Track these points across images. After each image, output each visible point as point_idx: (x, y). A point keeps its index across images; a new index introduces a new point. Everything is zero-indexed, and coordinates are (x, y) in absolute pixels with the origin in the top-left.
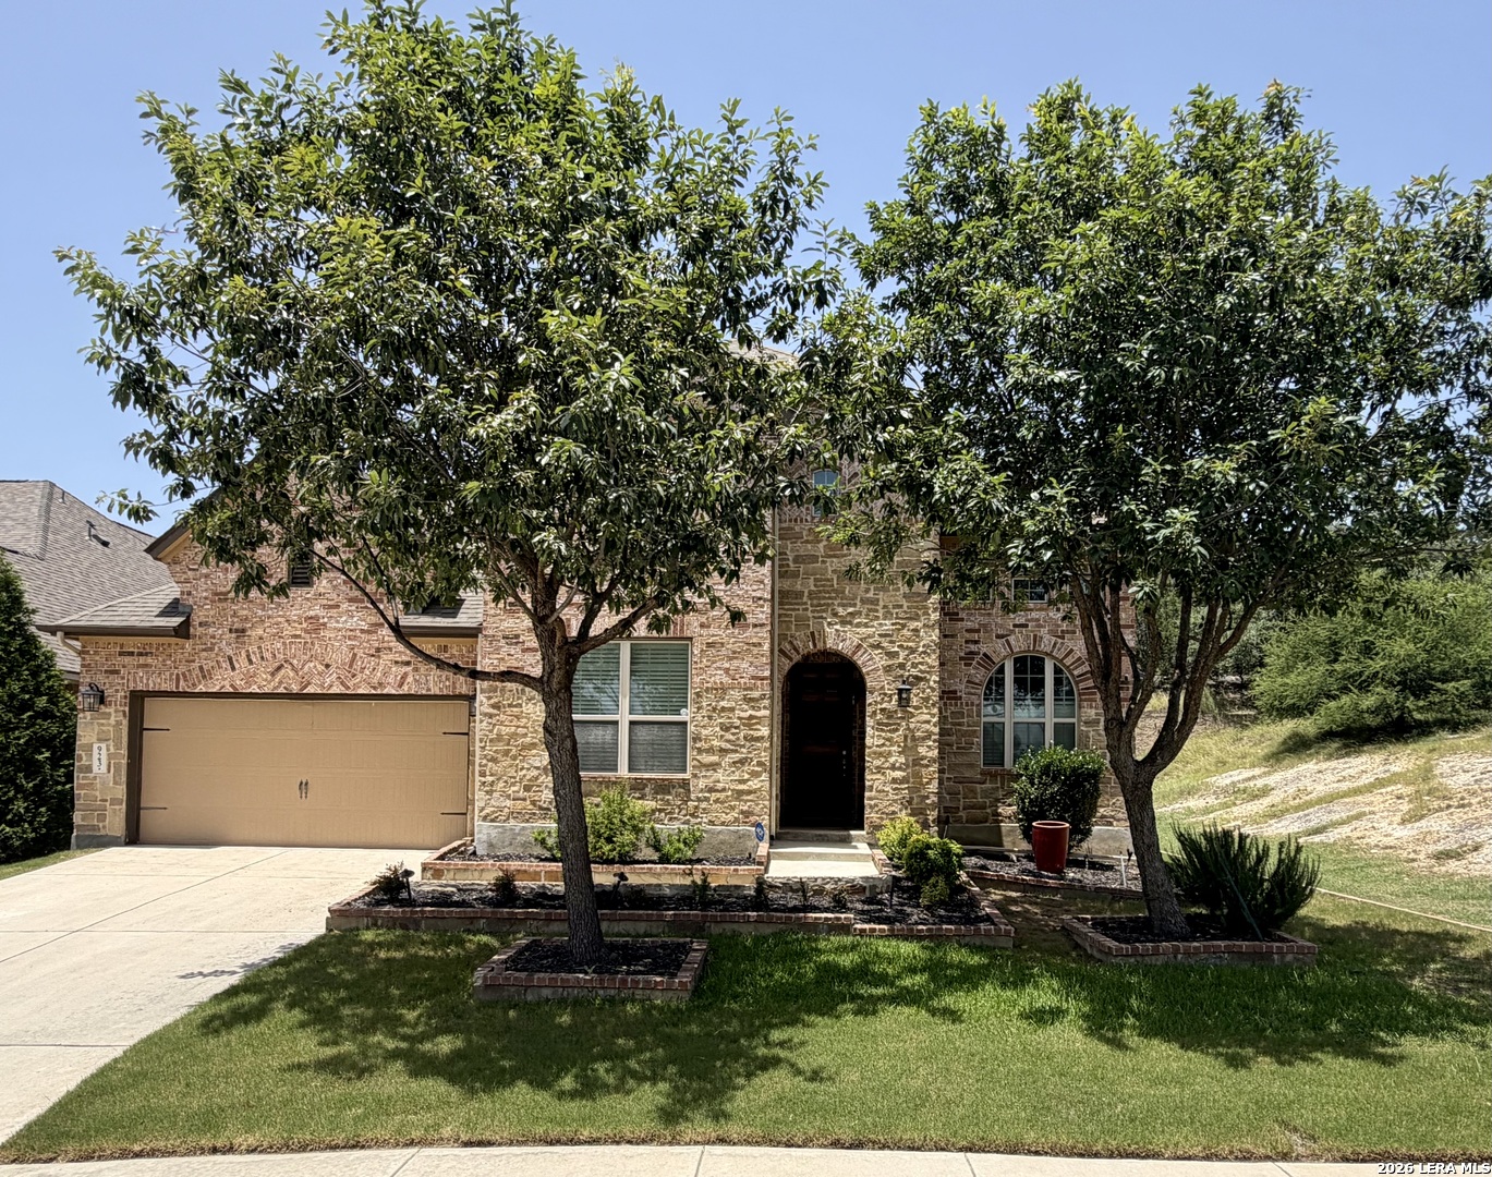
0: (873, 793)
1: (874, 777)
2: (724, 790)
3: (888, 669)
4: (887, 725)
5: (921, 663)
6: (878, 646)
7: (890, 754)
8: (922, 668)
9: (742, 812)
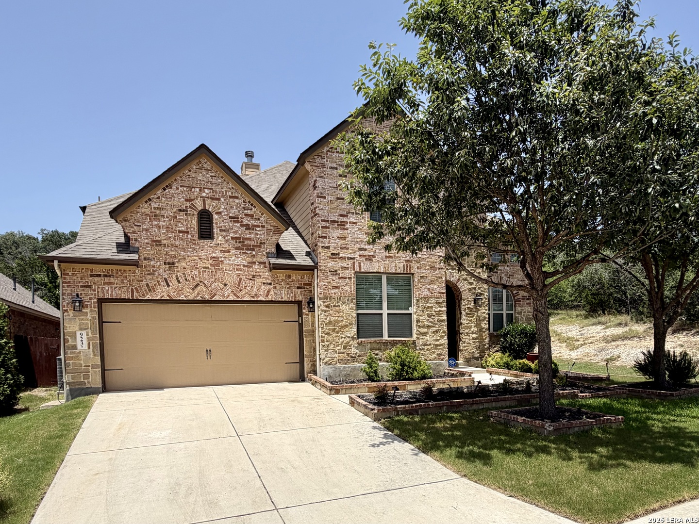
0: (466, 344)
1: (466, 337)
2: (430, 344)
3: (470, 290)
4: (470, 314)
6: (465, 280)
7: (471, 327)
8: (482, 289)
9: (438, 354)
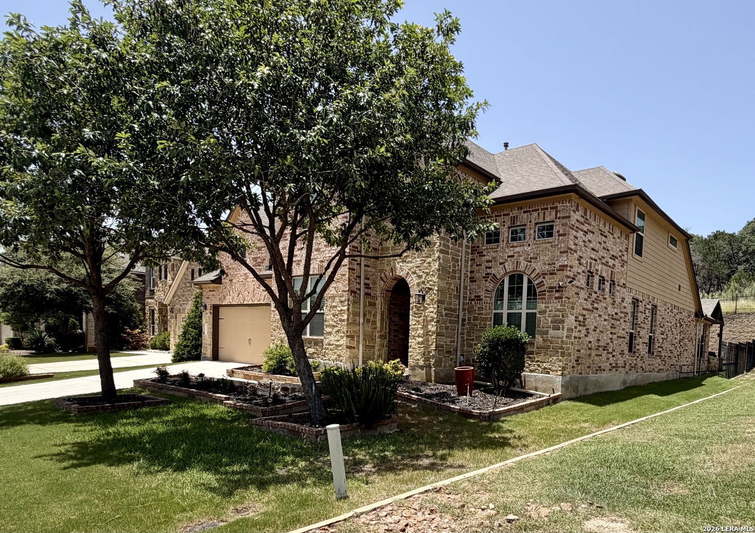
1: (412, 341)
3: (418, 285)
4: (417, 314)
5: (431, 281)
7: (418, 329)
8: (431, 283)
